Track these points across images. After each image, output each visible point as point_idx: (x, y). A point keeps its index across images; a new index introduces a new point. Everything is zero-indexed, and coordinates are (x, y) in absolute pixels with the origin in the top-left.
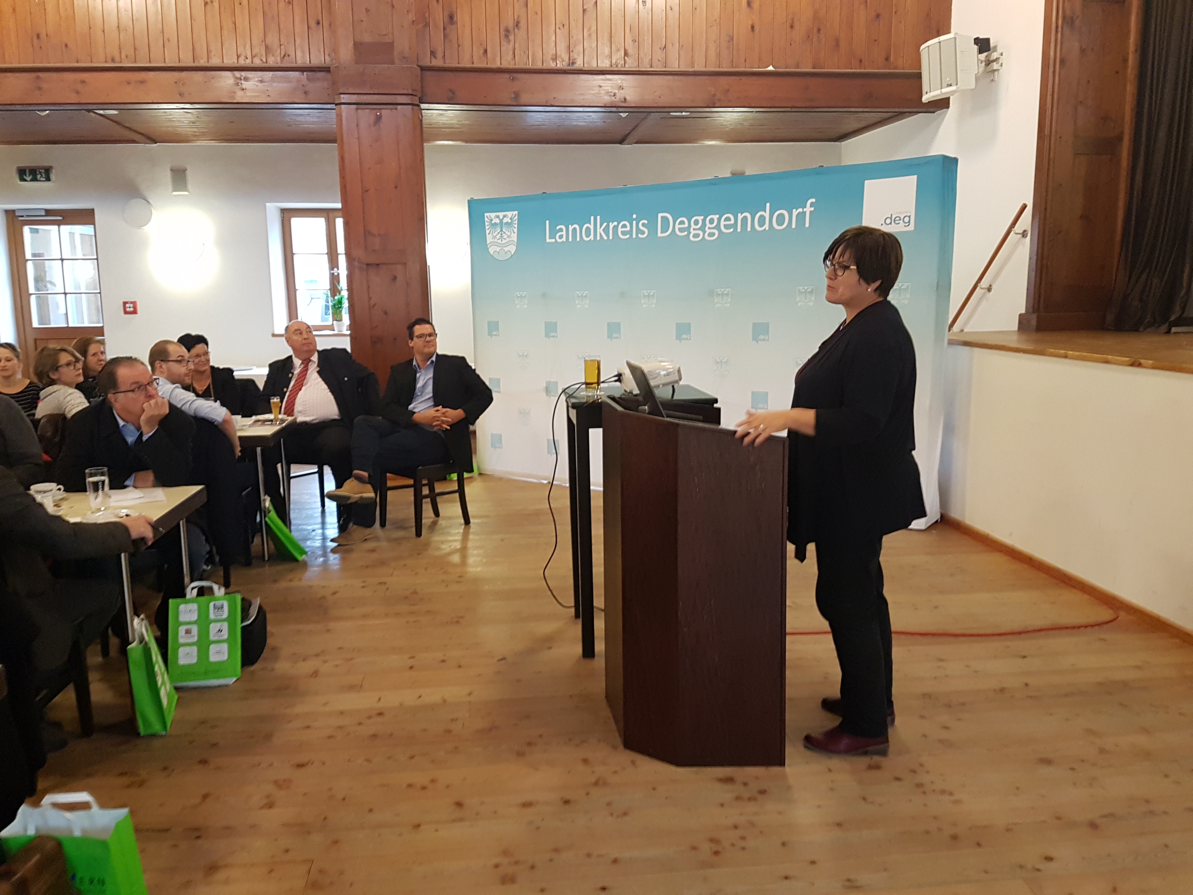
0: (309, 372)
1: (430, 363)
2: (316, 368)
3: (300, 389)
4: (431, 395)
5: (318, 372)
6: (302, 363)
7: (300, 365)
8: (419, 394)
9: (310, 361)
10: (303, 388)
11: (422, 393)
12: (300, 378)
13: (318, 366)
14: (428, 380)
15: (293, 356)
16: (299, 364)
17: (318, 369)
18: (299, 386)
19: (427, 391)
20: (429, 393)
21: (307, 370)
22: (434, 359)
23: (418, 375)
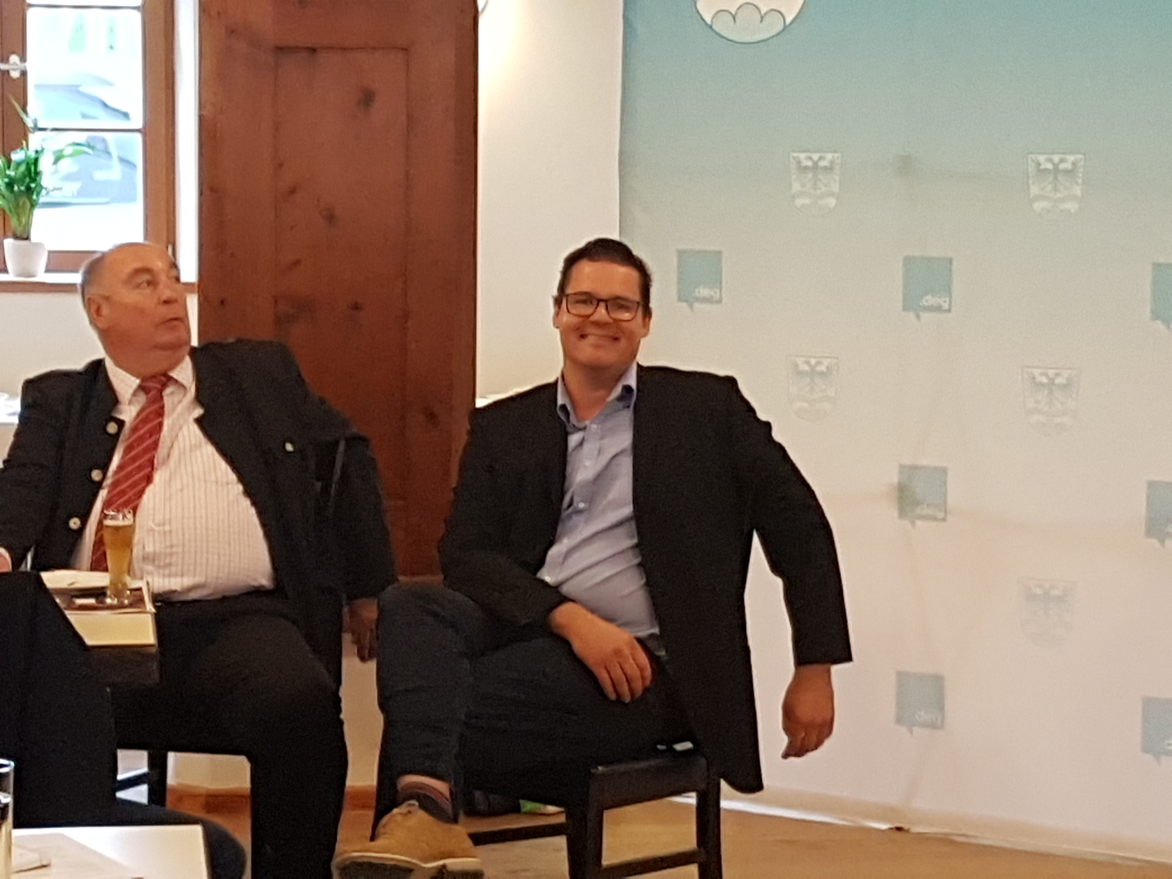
0: (167, 423)
1: (620, 399)
2: (189, 410)
3: (149, 479)
4: (628, 510)
5: (199, 421)
6: (141, 388)
7: (134, 394)
8: (582, 505)
9: (170, 380)
10: (157, 477)
11: (591, 501)
12: (141, 439)
13: (199, 399)
14: (615, 456)
15: (109, 364)
16: (131, 391)
17: (199, 412)
18: (140, 468)
19: (612, 495)
20: (617, 505)
21: (160, 413)
22: (632, 380)
23: (574, 439)
